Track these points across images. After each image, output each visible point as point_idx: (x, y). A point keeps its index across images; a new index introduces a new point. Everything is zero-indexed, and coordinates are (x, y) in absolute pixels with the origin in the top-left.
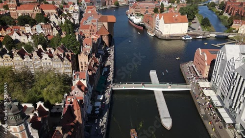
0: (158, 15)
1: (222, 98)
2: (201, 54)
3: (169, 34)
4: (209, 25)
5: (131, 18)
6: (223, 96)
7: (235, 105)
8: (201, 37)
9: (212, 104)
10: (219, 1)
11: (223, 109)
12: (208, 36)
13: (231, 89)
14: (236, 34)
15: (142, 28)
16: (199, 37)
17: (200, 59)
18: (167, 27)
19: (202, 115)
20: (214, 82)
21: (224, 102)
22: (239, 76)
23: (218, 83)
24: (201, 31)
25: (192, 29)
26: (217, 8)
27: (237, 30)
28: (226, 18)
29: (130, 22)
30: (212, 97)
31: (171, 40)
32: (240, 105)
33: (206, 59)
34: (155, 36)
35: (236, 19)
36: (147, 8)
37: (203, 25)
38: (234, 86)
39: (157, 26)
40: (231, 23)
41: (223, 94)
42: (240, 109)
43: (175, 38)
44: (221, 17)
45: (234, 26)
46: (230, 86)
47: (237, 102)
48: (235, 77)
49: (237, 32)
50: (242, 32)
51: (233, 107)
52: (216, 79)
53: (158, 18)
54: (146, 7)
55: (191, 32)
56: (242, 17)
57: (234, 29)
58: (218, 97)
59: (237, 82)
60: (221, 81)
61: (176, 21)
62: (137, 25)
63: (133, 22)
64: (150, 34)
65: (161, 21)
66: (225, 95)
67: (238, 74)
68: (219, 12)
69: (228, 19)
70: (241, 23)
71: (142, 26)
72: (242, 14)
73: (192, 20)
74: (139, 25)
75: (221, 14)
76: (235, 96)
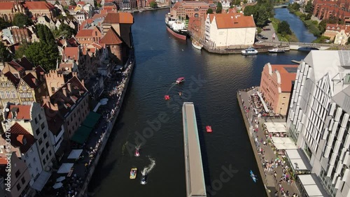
0: (208, 17)
1: (306, 154)
2: (270, 72)
3: (225, 45)
4: (289, 33)
5: (170, 23)
6: (309, 151)
7: (334, 171)
8: (276, 50)
9: (289, 166)
10: (305, 2)
11: (309, 176)
12: (287, 49)
13: (325, 138)
14: (332, 45)
15: (184, 37)
16: (273, 50)
17: (270, 83)
18: (221, 34)
19: (269, 188)
20: (292, 122)
21: (311, 163)
22: (340, 111)
23: (300, 124)
24: (277, 40)
25: (263, 38)
26: (302, 11)
27: (332, 39)
28: (315, 23)
29: (169, 29)
30: (288, 152)
31: (228, 54)
32: (343, 170)
33: (279, 81)
34: (203, 48)
35: (330, 23)
36: (197, 10)
37: (279, 32)
38: (330, 132)
39: (207, 33)
40: (322, 29)
41: (310, 145)
42: (344, 179)
43: (234, 52)
44: (308, 22)
45: (328, 33)
46: (323, 130)
47: (336, 164)
48: (332, 113)
49: (333, 42)
50: (340, 42)
51: (329, 175)
52: (296, 117)
53: (209, 21)
54: (195, 8)
55: (260, 42)
56: (340, 20)
57: (329, 39)
58: (300, 151)
59: (337, 124)
60: (305, 121)
61: (236, 25)
62: (177, 32)
63: (172, 29)
64: (195, 46)
65: (213, 25)
66: (314, 149)
67: (337, 106)
68: (304, 16)
69: (318, 25)
70: (338, 29)
71: (184, 33)
72: (340, 17)
73: (264, 26)
74: (180, 32)
75: (308, 18)
76: (332, 151)
